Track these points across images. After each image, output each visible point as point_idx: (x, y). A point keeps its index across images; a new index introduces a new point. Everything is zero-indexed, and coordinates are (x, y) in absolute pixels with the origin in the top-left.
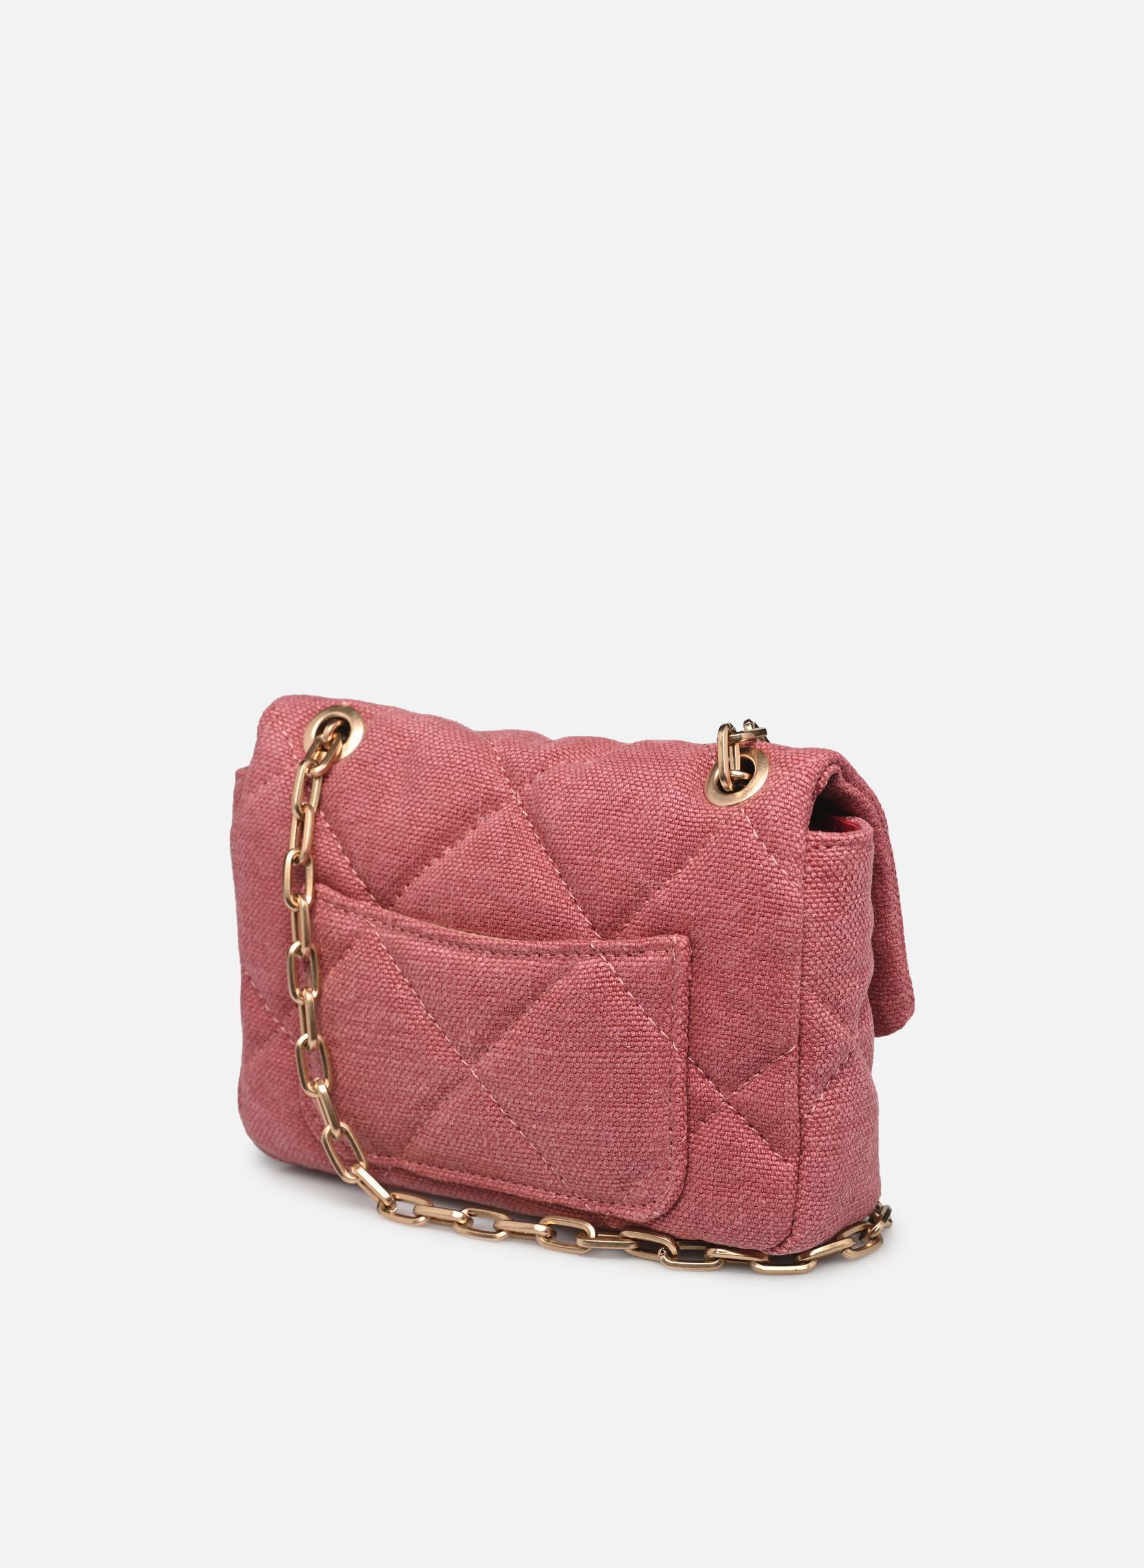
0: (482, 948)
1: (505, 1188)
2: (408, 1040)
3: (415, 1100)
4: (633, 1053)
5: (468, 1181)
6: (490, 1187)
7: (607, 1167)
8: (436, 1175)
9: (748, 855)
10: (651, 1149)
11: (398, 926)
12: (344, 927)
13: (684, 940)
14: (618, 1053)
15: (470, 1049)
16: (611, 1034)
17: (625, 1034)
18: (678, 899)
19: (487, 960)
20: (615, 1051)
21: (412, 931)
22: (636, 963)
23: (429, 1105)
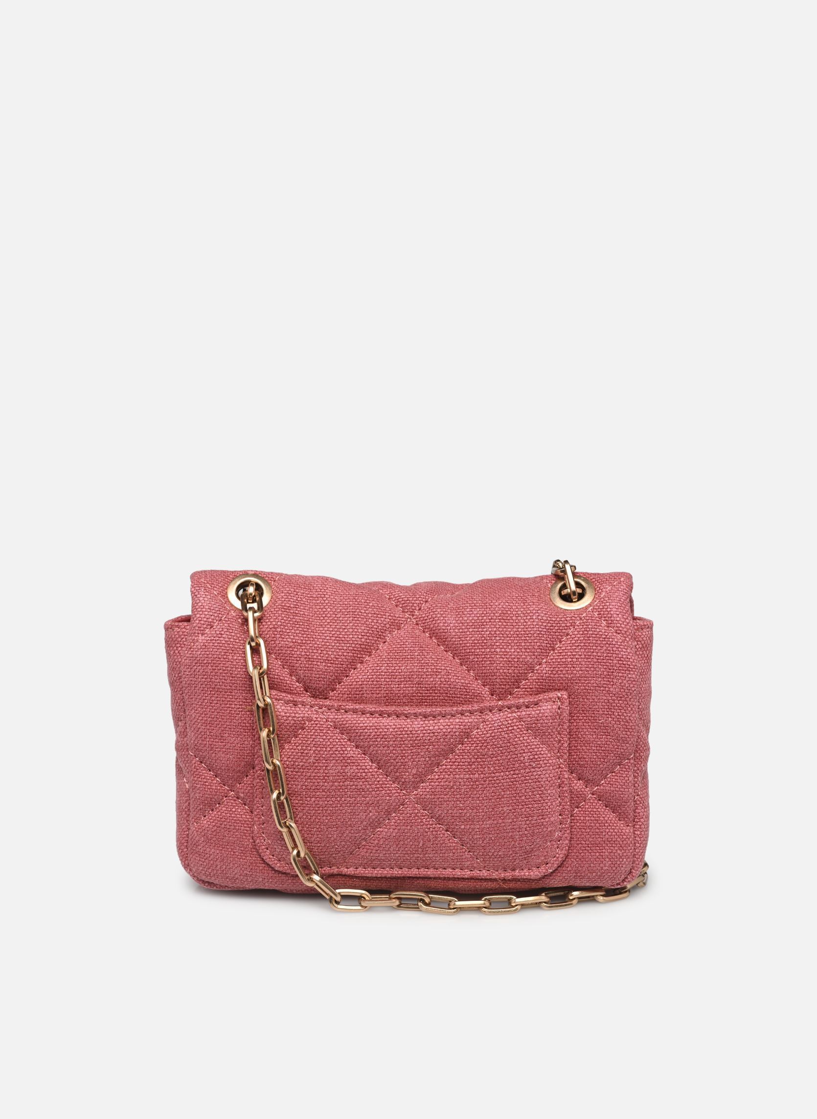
0: (416, 715)
1: (429, 873)
2: (361, 783)
3: (365, 823)
4: (537, 769)
5: (398, 874)
6: (416, 874)
7: (518, 845)
8: (372, 873)
9: (604, 636)
10: (549, 829)
11: (343, 709)
12: (297, 715)
13: (565, 694)
14: (527, 770)
15: (411, 783)
16: (522, 758)
17: (531, 757)
18: (557, 669)
19: (422, 723)
20: (525, 769)
21: (355, 711)
22: (533, 712)
23: (375, 824)
